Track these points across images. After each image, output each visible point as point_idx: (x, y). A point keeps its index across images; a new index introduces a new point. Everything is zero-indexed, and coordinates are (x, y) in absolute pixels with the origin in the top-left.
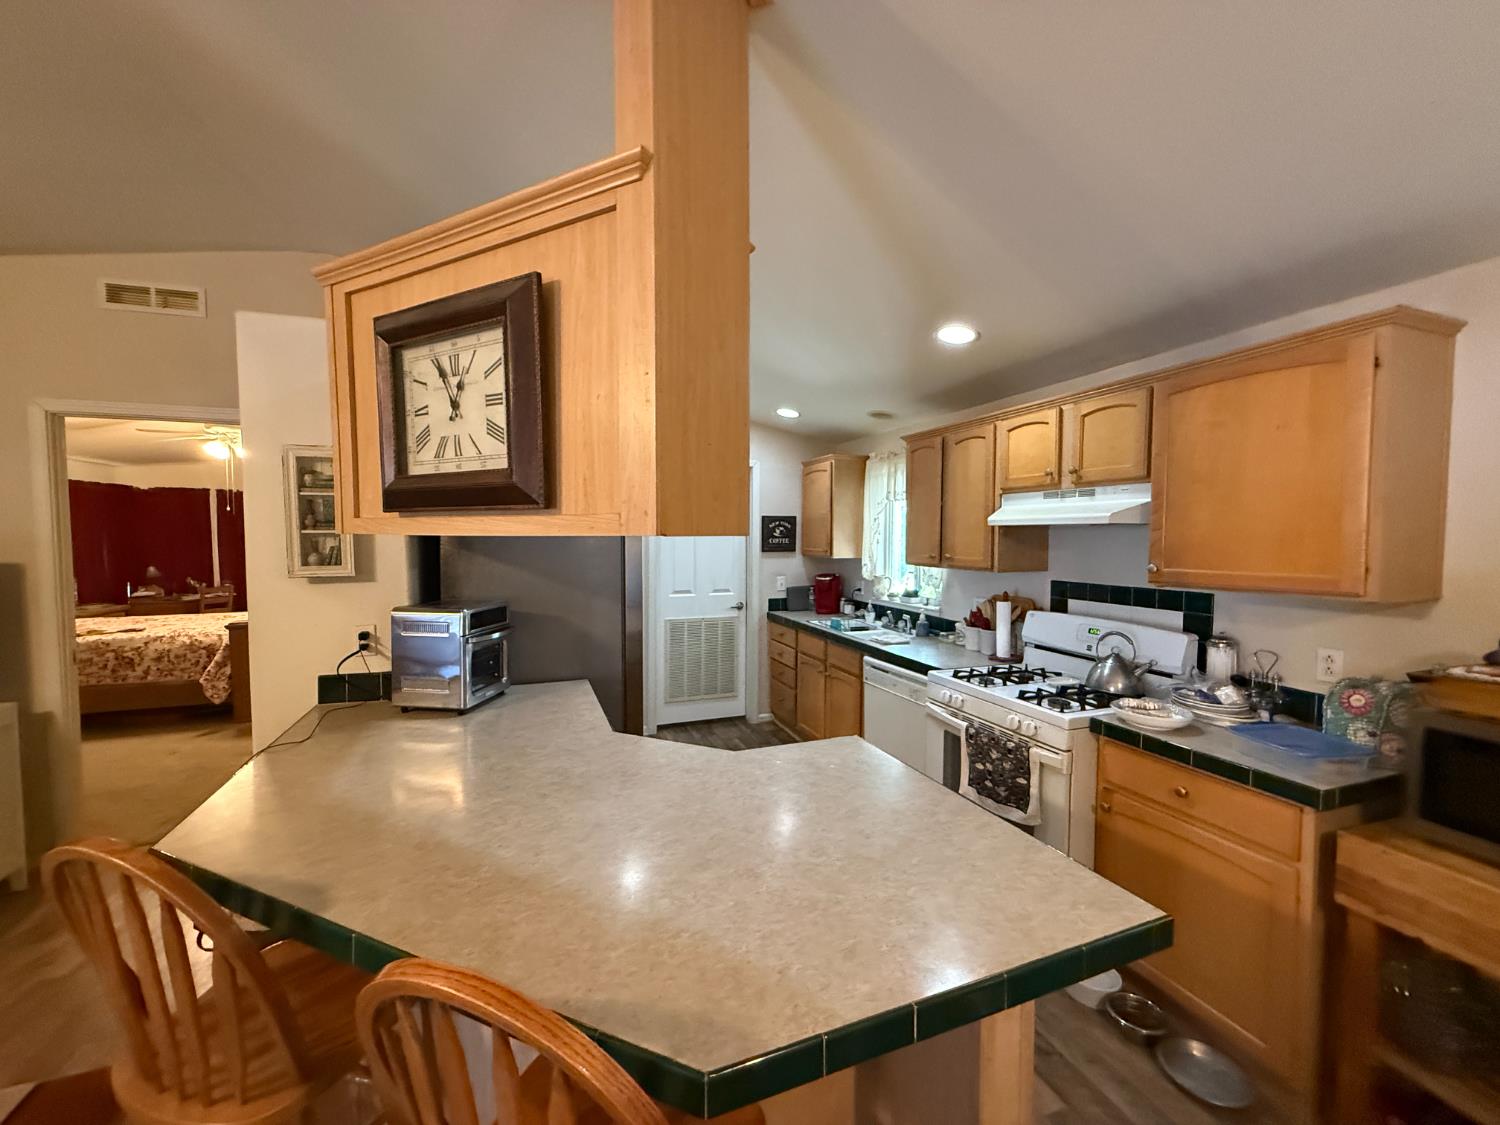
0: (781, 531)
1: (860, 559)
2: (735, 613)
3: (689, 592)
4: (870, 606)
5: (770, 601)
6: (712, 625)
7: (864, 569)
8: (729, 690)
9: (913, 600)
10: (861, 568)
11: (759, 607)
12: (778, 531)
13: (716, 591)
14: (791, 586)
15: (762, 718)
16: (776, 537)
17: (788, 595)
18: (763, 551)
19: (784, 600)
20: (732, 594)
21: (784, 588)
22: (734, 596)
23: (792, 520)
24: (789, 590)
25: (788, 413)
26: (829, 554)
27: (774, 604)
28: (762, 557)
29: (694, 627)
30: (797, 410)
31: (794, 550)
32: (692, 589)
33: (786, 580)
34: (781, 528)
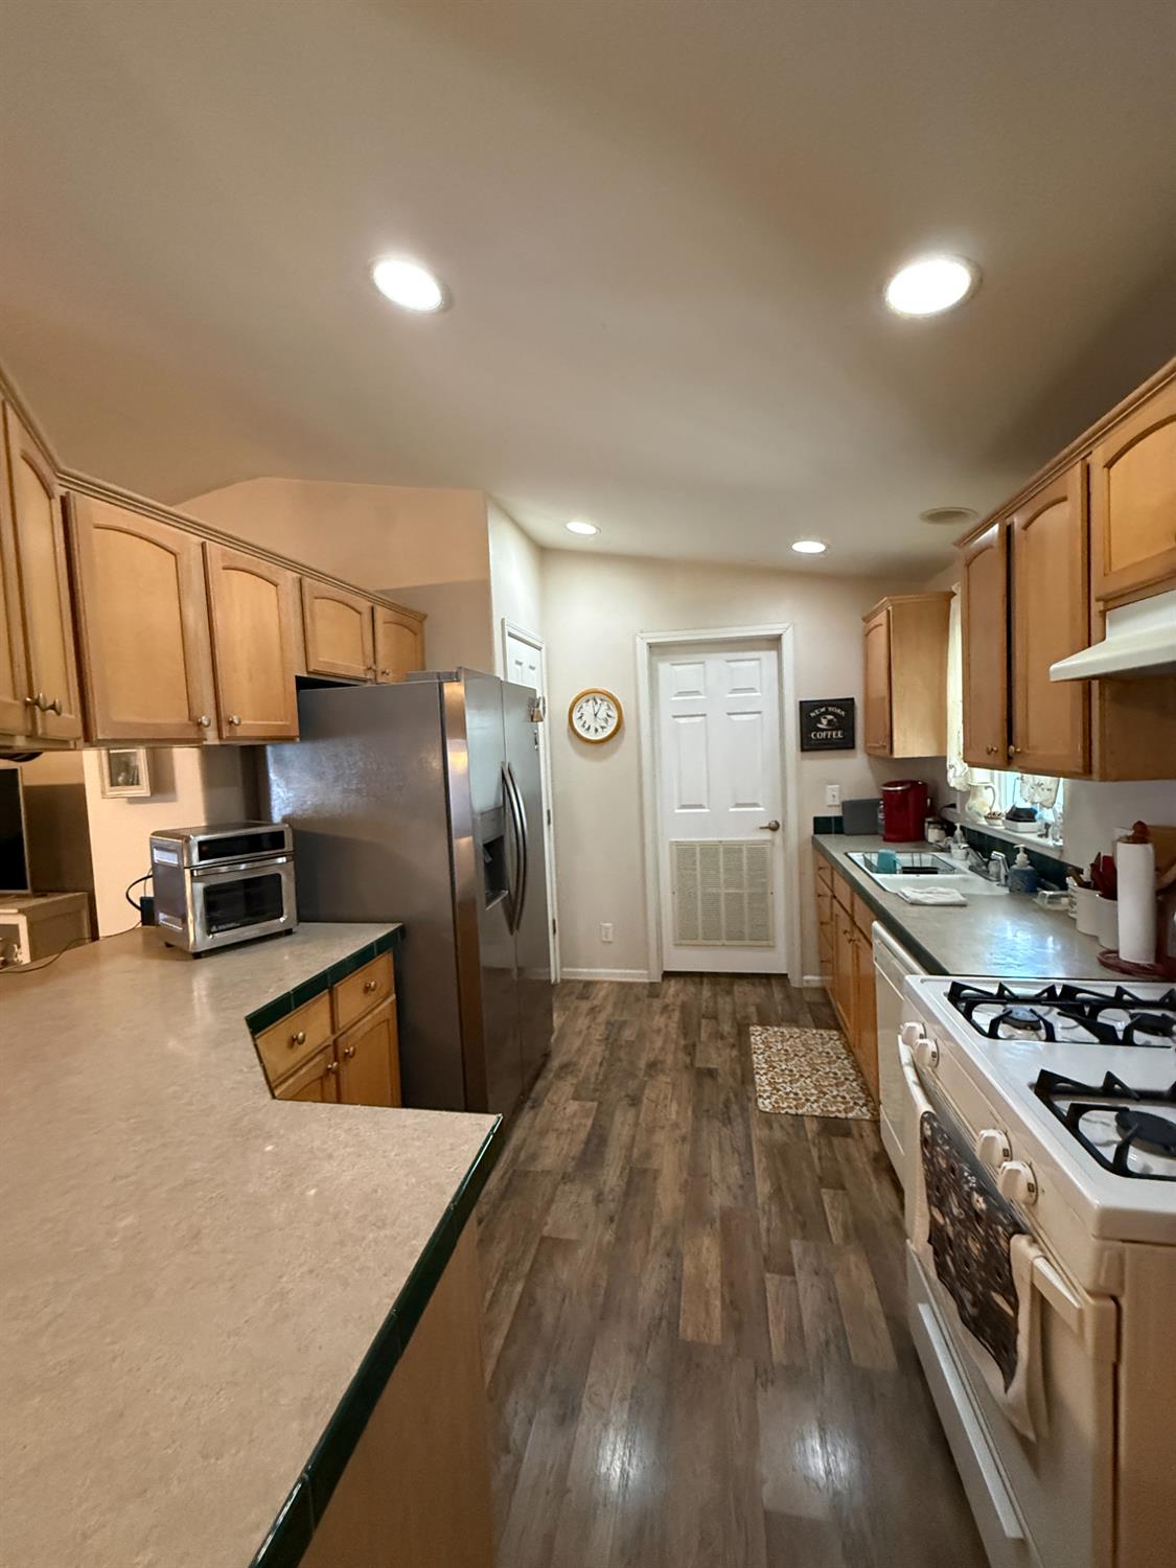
0: (830, 721)
1: (944, 759)
2: (767, 835)
3: (701, 806)
4: (958, 832)
5: (816, 820)
6: (733, 850)
7: (950, 774)
8: (761, 936)
9: (1021, 826)
10: (946, 772)
11: (799, 828)
12: (824, 721)
13: (738, 805)
14: (848, 799)
15: (808, 981)
16: (823, 730)
17: (844, 810)
18: (803, 750)
19: (838, 819)
20: (761, 809)
21: (838, 803)
22: (763, 813)
23: (848, 705)
24: (846, 805)
25: (809, 547)
26: (887, 751)
27: (823, 826)
28: (802, 758)
29: (709, 850)
30: (822, 542)
31: (853, 747)
32: (705, 804)
33: (840, 791)
34: (830, 717)
